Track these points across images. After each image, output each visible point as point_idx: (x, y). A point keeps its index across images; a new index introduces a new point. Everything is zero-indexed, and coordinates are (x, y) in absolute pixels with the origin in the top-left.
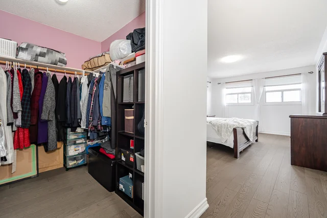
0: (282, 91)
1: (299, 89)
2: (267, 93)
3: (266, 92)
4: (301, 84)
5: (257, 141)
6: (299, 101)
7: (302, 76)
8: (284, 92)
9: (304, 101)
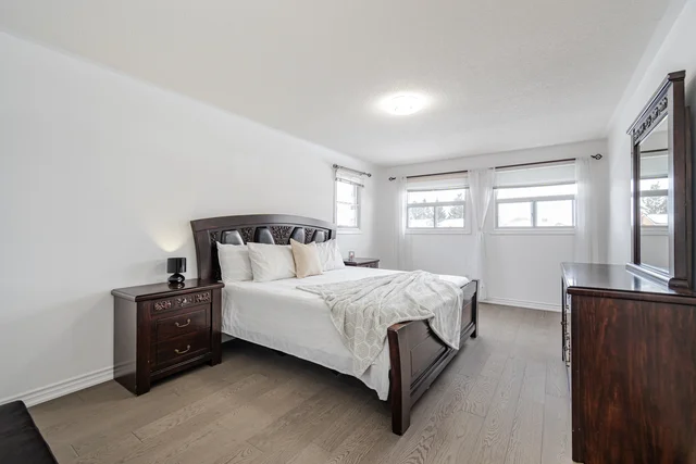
0: (534, 201)
1: (571, 197)
2: (500, 206)
3: (498, 202)
4: (576, 186)
5: (474, 335)
6: (570, 224)
7: (576, 166)
8: (539, 204)
9: (582, 226)
